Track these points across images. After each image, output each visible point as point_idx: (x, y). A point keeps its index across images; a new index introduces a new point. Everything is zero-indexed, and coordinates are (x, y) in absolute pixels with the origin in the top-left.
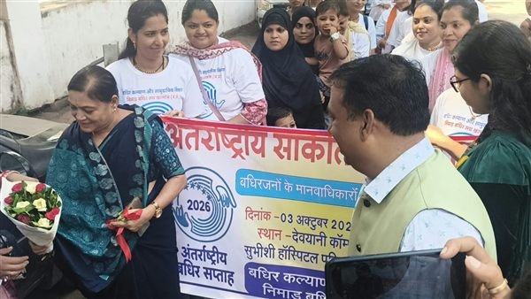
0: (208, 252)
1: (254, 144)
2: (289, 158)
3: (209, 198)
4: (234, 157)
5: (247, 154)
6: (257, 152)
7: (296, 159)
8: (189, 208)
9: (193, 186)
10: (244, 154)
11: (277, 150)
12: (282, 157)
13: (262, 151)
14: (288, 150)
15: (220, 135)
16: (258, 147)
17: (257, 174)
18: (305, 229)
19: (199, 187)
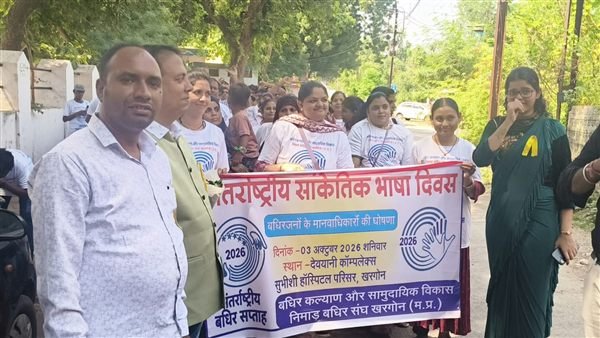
0: (244, 295)
1: (280, 191)
2: (308, 198)
3: (244, 243)
4: (262, 205)
5: (275, 200)
6: (282, 196)
7: (313, 198)
8: (228, 258)
9: (229, 237)
10: (271, 201)
11: (298, 193)
12: (302, 198)
13: (286, 196)
14: (307, 192)
15: (252, 187)
16: (284, 192)
17: (281, 217)
18: (321, 256)
19: (235, 237)
